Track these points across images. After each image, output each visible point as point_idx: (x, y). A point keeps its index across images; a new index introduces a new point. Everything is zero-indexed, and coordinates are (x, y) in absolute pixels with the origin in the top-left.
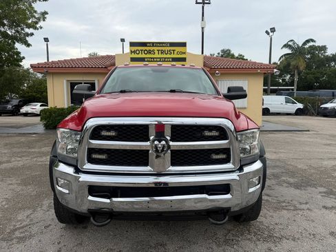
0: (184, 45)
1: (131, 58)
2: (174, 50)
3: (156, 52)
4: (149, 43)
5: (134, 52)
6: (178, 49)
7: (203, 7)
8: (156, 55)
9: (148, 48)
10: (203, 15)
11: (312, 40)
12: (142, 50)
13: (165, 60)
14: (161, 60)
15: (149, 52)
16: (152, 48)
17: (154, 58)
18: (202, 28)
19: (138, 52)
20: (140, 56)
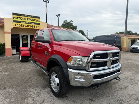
0: (39, 18)
1: (13, 21)
2: (35, 20)
3: (27, 19)
4: (23, 15)
5: (15, 18)
6: (36, 19)
7: (46, 3)
8: (26, 21)
9: (22, 17)
10: (46, 7)
11: (72, 21)
12: (19, 18)
13: (31, 23)
14: (29, 23)
15: (23, 19)
16: (24, 17)
17: (25, 22)
18: (46, 12)
19: (17, 18)
20: (18, 20)
